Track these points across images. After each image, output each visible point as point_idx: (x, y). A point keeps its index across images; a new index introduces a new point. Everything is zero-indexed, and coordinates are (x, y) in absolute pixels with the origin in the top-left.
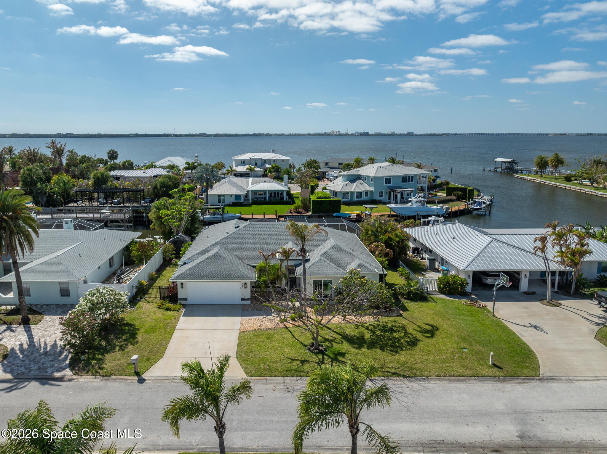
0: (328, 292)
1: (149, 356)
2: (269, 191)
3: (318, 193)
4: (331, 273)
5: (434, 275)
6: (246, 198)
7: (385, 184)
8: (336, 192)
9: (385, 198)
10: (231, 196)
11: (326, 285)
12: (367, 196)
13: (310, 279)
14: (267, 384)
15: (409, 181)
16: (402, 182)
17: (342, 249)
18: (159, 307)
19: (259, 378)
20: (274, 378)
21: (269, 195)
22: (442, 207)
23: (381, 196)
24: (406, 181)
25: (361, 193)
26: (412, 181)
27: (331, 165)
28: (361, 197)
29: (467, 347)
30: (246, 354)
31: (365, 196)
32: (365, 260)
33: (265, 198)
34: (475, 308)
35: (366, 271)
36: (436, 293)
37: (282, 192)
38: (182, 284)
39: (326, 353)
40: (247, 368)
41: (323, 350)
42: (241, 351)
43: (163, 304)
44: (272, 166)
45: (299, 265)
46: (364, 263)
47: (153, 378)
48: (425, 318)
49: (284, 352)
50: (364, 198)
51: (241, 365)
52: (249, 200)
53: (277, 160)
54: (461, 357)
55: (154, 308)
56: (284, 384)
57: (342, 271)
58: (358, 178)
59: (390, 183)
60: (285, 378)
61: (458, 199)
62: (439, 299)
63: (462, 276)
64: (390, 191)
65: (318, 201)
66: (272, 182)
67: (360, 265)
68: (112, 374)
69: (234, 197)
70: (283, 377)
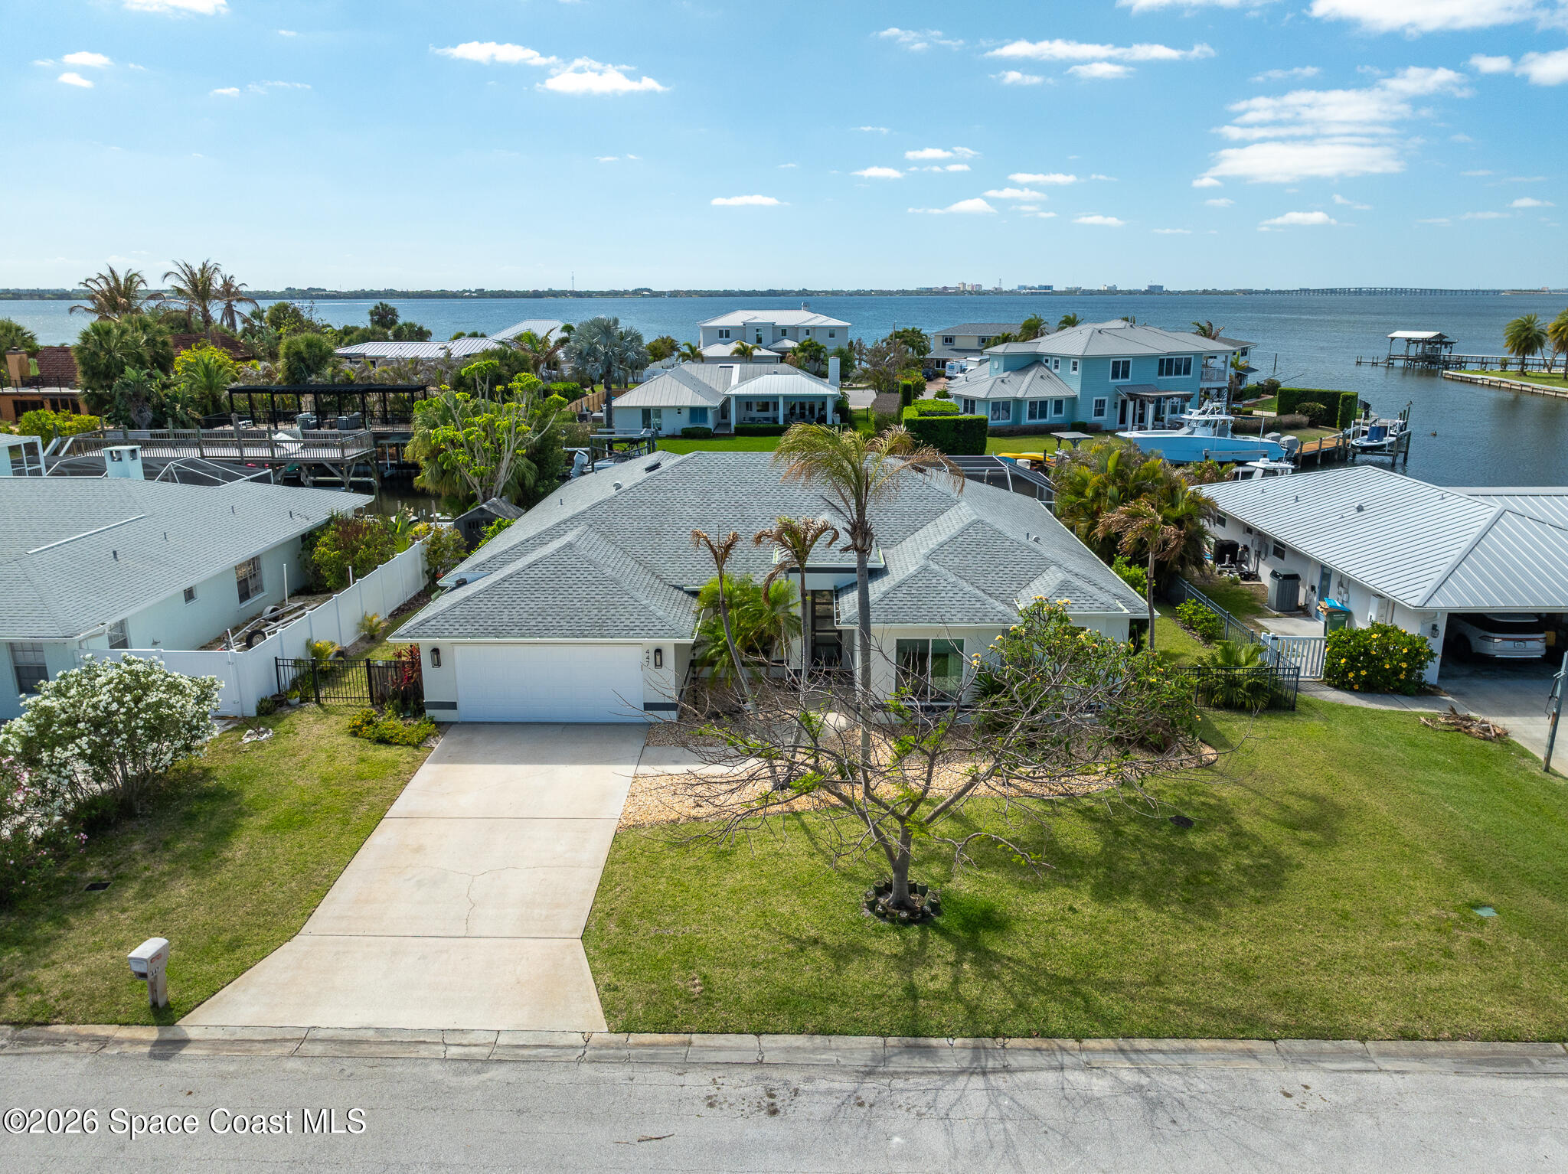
0: (950, 683)
1: (242, 931)
2: (786, 397)
3: (924, 402)
4: (959, 616)
5: (1297, 626)
6: (724, 421)
7: (1115, 375)
8: (973, 402)
9: (1110, 417)
10: (679, 409)
11: (945, 654)
12: (1061, 412)
13: (886, 635)
14: (685, 1066)
15: (1178, 373)
16: (1161, 373)
17: (999, 535)
18: (355, 732)
19: (659, 1038)
20: (720, 1040)
21: (788, 412)
22: (1277, 439)
23: (1099, 413)
24: (1169, 373)
25: (1043, 404)
26: (1187, 372)
27: (959, 343)
28: (1043, 415)
29: (1492, 900)
30: (623, 923)
31: (1056, 412)
32: (1082, 572)
33: (775, 420)
34: (1470, 741)
35: (1086, 607)
36: (1319, 688)
37: (823, 399)
38: (436, 651)
39: (940, 921)
40: (616, 989)
41: (927, 908)
42: (607, 910)
43: (370, 723)
44: (802, 345)
45: (850, 587)
46: (1078, 583)
47: (219, 1035)
48: (1299, 777)
49: (774, 916)
50: (1051, 417)
51: (595, 973)
52: (729, 424)
53: (814, 328)
54: (1479, 943)
55: (339, 734)
56: (757, 1072)
57: (1002, 607)
58: (1036, 360)
59: (1125, 375)
60: (767, 1040)
61: (1313, 424)
62: (1334, 709)
63: (1411, 628)
64: (1125, 397)
65: (921, 422)
66: (797, 374)
67: (1064, 588)
68: (60, 1013)
69: (686, 414)
70: (758, 1034)
